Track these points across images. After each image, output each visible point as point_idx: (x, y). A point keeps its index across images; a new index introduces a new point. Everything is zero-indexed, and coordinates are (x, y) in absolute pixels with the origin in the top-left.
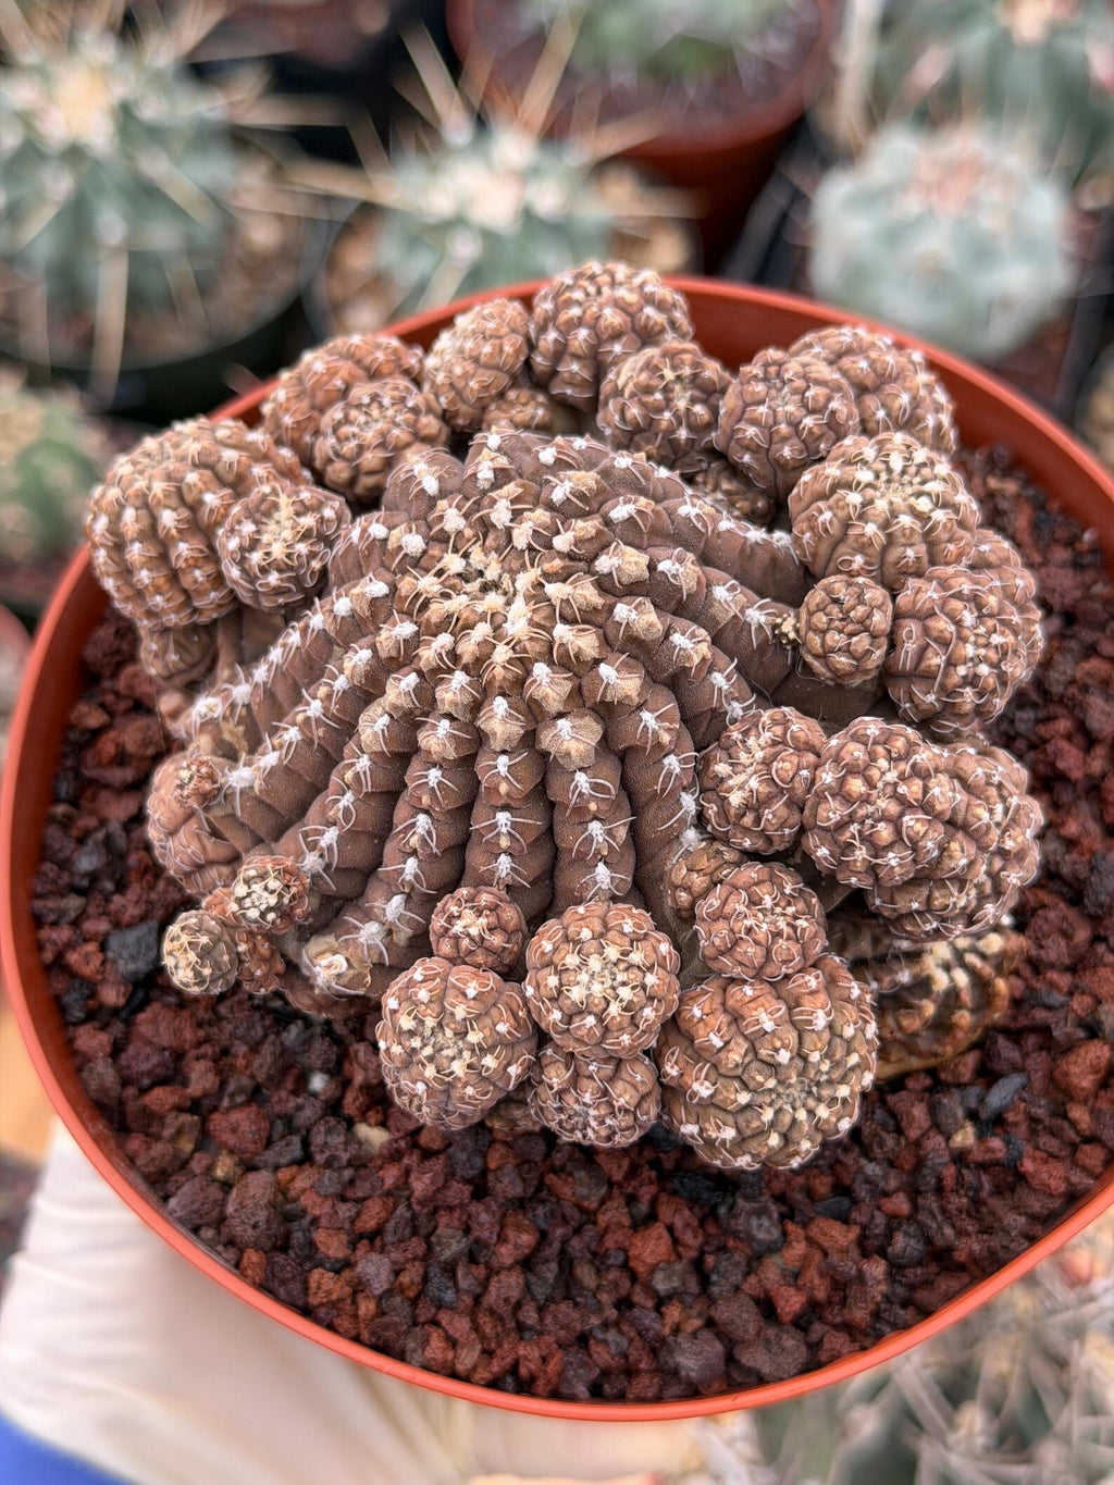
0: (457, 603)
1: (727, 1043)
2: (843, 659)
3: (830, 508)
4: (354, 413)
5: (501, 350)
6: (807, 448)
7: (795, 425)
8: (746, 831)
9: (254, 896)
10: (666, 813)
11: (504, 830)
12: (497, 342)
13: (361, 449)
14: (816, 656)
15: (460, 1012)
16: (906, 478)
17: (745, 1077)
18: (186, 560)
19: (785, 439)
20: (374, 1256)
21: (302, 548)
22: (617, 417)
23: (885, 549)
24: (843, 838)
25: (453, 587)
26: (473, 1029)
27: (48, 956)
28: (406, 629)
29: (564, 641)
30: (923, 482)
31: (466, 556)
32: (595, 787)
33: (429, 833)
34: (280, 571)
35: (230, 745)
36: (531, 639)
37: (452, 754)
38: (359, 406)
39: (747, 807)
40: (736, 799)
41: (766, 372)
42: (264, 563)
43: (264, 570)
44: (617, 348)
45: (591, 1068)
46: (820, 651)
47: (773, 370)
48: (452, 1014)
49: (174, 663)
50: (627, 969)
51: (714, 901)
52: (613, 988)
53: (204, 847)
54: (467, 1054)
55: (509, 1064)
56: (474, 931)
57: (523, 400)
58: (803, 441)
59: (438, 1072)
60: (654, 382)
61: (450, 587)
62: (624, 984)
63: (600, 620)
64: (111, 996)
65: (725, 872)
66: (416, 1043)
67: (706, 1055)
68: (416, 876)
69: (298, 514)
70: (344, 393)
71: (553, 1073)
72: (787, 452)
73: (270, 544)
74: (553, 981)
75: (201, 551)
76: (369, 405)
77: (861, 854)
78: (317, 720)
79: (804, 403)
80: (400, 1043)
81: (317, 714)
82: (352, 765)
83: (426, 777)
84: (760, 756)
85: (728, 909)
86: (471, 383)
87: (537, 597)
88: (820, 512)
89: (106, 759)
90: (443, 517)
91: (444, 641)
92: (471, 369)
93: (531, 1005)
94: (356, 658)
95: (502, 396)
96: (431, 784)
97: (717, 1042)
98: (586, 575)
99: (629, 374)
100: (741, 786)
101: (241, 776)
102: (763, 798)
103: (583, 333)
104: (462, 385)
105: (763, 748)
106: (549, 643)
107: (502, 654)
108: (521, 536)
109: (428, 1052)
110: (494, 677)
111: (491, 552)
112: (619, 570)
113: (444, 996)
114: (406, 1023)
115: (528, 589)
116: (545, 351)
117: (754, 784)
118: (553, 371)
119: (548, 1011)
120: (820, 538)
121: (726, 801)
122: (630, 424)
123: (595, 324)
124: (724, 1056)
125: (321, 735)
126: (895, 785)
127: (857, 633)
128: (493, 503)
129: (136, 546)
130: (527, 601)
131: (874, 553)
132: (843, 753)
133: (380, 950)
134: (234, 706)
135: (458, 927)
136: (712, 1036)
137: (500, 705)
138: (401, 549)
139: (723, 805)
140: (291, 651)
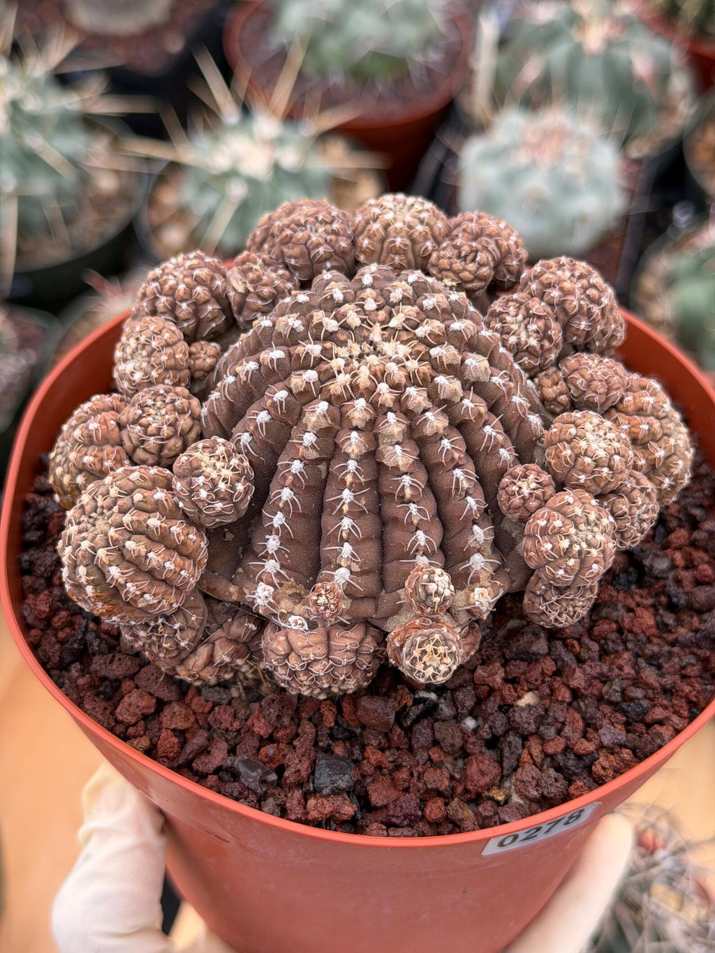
0: (364, 372)
1: (648, 423)
2: (484, 270)
3: (396, 237)
4: (143, 421)
5: (173, 331)
7: (334, 232)
8: (549, 350)
11: (494, 434)
12: (166, 330)
14: (471, 281)
15: (578, 511)
16: (397, 207)
17: (666, 431)
18: (182, 533)
19: (337, 241)
20: (602, 731)
21: (234, 462)
22: (260, 302)
23: (431, 231)
24: (585, 310)
25: (352, 370)
26: (589, 513)
28: (361, 404)
29: (428, 332)
31: (337, 356)
32: (503, 377)
33: (466, 473)
34: (238, 481)
35: (295, 593)
36: (412, 348)
37: (446, 422)
38: (140, 417)
39: (540, 340)
40: (533, 342)
41: (292, 229)
42: (228, 485)
43: (233, 487)
44: (219, 282)
45: (629, 485)
46: (472, 277)
47: (293, 226)
48: (577, 516)
50: (599, 429)
51: (580, 381)
52: (605, 439)
53: (351, 638)
54: (596, 529)
55: (607, 517)
56: (533, 485)
58: (343, 236)
59: (596, 548)
60: (257, 274)
62: (605, 434)
63: (423, 316)
64: (348, 810)
65: (561, 374)
66: (576, 548)
67: (647, 439)
68: (477, 502)
69: (212, 453)
71: (620, 506)
72: (343, 245)
73: (219, 475)
74: (588, 460)
75: (182, 523)
76: (144, 412)
77: (595, 308)
78: (356, 497)
79: (324, 222)
80: (570, 558)
81: (352, 497)
82: (403, 488)
83: (443, 448)
84: (520, 317)
85: (588, 377)
86: (177, 356)
87: (391, 334)
88: (394, 242)
89: (176, 749)
90: (307, 353)
91: (383, 387)
92: (169, 350)
93: (589, 483)
94: (353, 440)
95: (191, 354)
96: (450, 448)
97: (646, 427)
98: (397, 307)
99: (240, 283)
100: (529, 336)
101: (342, 575)
102: (543, 327)
103: (199, 289)
104: (172, 362)
105: (517, 315)
106: (423, 340)
107: (413, 365)
108: (354, 320)
109: (584, 545)
110: (424, 374)
111: (346, 342)
112: (404, 291)
113: (564, 514)
114: (565, 544)
115: (383, 335)
116: (187, 316)
117: (533, 327)
118: (199, 323)
119: (599, 472)
120: (405, 253)
121: (530, 349)
122: (270, 298)
123: (199, 281)
124: (652, 430)
125: (364, 502)
126: (573, 275)
127: (476, 256)
128: (320, 325)
129: (151, 555)
130: (387, 340)
131: (430, 236)
132: (546, 282)
133: (491, 562)
134: (278, 574)
135: (526, 492)
136: (641, 426)
137: (441, 379)
138: (308, 383)
139: (530, 351)
140: (293, 501)
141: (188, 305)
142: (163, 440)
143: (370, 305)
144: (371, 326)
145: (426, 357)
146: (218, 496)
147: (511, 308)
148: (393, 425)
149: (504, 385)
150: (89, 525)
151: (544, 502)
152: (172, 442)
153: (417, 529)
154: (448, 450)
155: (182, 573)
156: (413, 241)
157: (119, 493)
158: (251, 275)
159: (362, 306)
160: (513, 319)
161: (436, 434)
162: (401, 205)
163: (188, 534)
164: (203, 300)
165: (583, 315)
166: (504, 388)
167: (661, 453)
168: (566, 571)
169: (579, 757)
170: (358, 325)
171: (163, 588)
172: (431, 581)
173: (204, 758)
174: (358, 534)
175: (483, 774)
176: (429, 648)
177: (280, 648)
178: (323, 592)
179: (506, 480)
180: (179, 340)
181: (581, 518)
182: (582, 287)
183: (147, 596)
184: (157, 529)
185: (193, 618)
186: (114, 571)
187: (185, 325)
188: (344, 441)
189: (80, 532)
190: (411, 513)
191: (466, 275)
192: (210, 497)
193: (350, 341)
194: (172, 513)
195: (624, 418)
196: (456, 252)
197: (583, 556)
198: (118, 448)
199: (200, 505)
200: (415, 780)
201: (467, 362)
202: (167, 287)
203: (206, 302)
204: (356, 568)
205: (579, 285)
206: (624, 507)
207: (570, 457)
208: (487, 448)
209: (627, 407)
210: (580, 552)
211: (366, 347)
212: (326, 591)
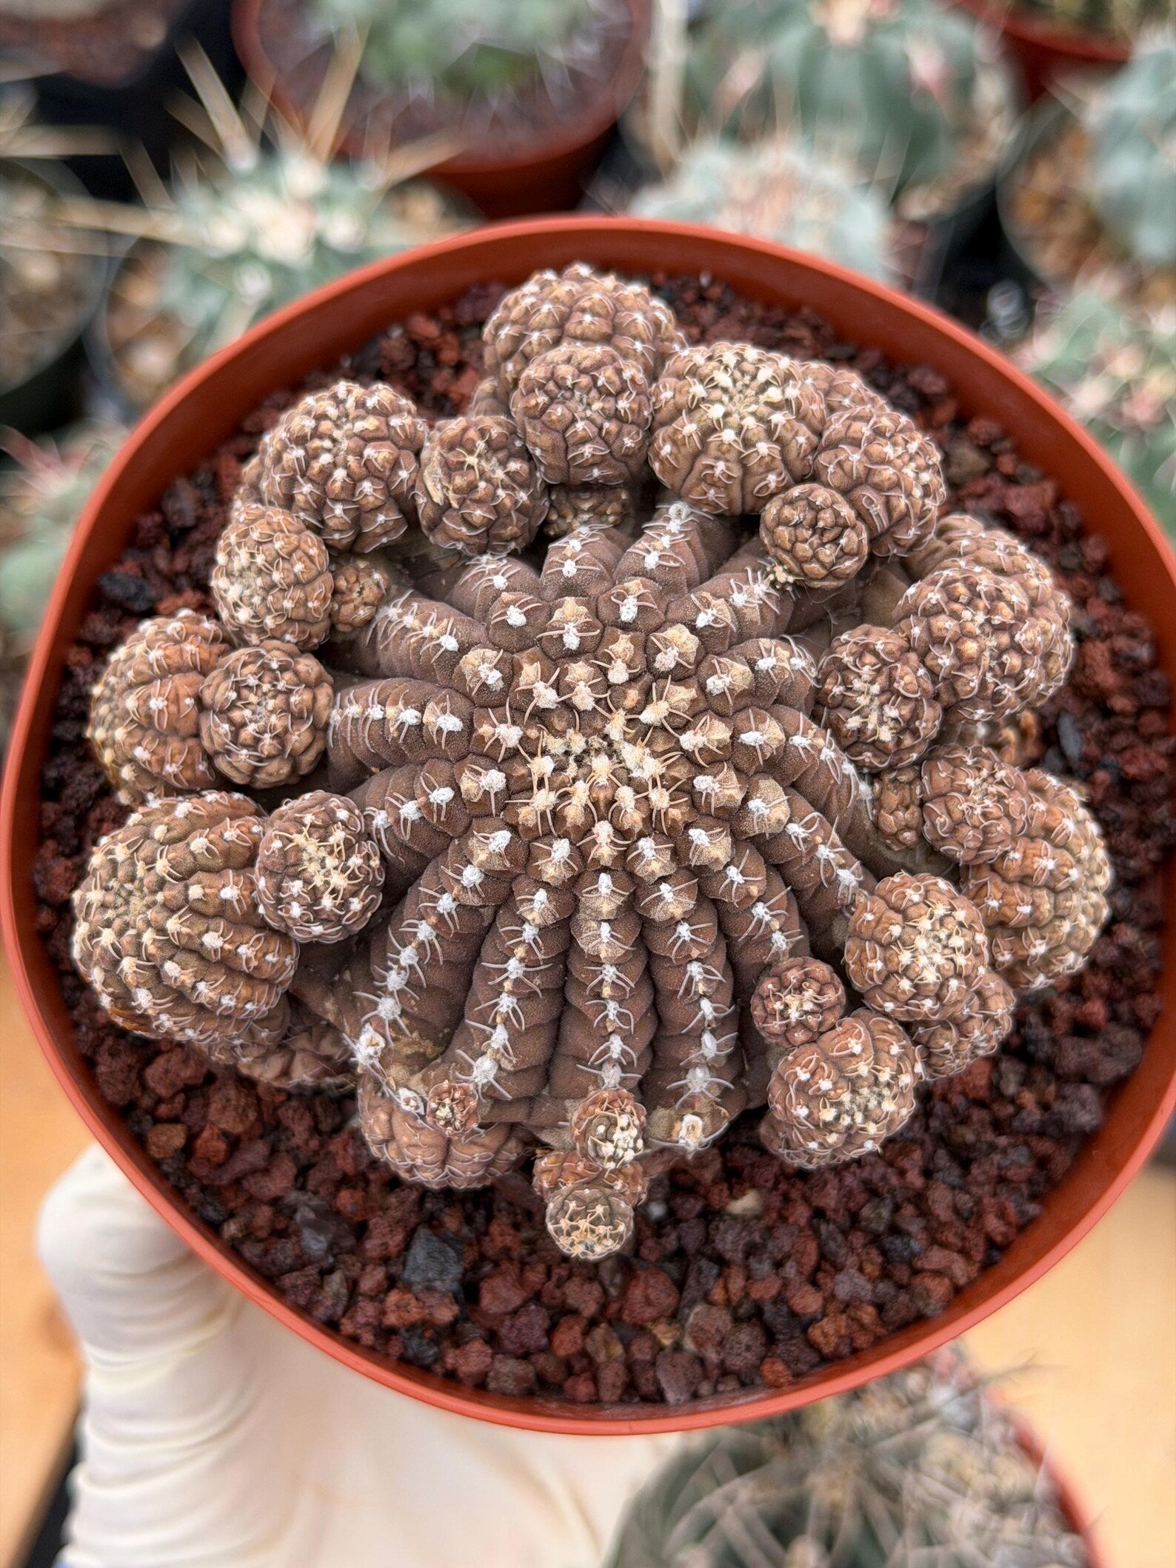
0: (581, 792)
1: (1033, 904)
2: (848, 563)
3: (717, 459)
4: (236, 715)
5: (311, 558)
6: (639, 426)
7: (616, 416)
8: (912, 748)
9: (620, 1144)
10: (844, 791)
11: (767, 918)
12: (299, 553)
13: (281, 738)
15: (864, 1069)
16: (739, 384)
17: (1061, 912)
18: (255, 957)
19: (619, 434)
20: (840, 1277)
21: (355, 861)
22: (464, 530)
23: (782, 453)
24: (990, 692)
25: (563, 785)
26: (879, 1071)
27: (368, 1338)
28: (561, 849)
29: (701, 743)
30: (754, 377)
31: (545, 752)
32: (807, 826)
33: (707, 972)
34: (355, 894)
35: (417, 1054)
36: (669, 767)
37: (690, 904)
38: (233, 706)
39: (899, 734)
40: (886, 735)
41: (547, 393)
42: (339, 901)
43: (344, 905)
44: (403, 474)
46: (824, 572)
47: (551, 386)
48: (859, 1077)
49: (268, 1037)
50: (941, 925)
51: (942, 819)
52: (945, 947)
53: (483, 1146)
54: (886, 1092)
55: (913, 1067)
56: (808, 1006)
57: (353, 579)
58: (633, 423)
59: (876, 1123)
60: (471, 477)
61: (560, 787)
62: (949, 936)
63: (702, 705)
64: (445, 1314)
65: (918, 791)
66: (846, 1121)
67: (1026, 925)
68: (716, 1010)
69: (323, 839)
70: (201, 705)
71: (941, 1042)
72: (628, 442)
73: (327, 883)
74: (905, 984)
75: (258, 939)
76: (239, 697)
77: (1008, 690)
78: (526, 974)
79: (604, 393)
80: (831, 1132)
81: (521, 972)
82: (602, 981)
83: (679, 937)
84: (875, 689)
85: (957, 815)
86: (310, 605)
87: (640, 732)
88: (712, 467)
89: (222, 1156)
90: (497, 740)
91: (603, 830)
92: (299, 594)
93: (898, 1014)
94: (537, 905)
95: (336, 592)
96: (688, 939)
97: (1026, 909)
98: (661, 682)
99: (439, 486)
100: (881, 723)
101: (484, 1070)
102: (908, 716)
103: (367, 486)
104: (301, 612)
105: (872, 682)
106: (688, 757)
107: (659, 798)
108: (584, 698)
109: (859, 1117)
110: (674, 820)
111: (565, 732)
112: (681, 655)
113: (841, 1071)
114: (829, 1113)
115: (625, 733)
116: (340, 525)
117: (892, 712)
118: (359, 535)
119: (918, 1006)
120: (726, 487)
121: (878, 743)
122: (482, 526)
123: (370, 471)
124: (1037, 914)
125: (538, 982)
126: (988, 621)
127: (840, 536)
128: (529, 694)
129: (202, 986)
130: (633, 741)
131: (779, 463)
132: (936, 633)
133: (718, 1084)
134: (394, 1024)
135: (794, 1015)
136: (1019, 909)
137: (697, 835)
138: (486, 793)
139: (878, 747)
140: (432, 945)
141: (345, 511)
142: (260, 760)
143: (618, 674)
144: (610, 711)
145: (686, 791)
146: (318, 917)
147: (866, 668)
148: (605, 896)
149: (805, 840)
151: (815, 1037)
152: (273, 766)
154: (684, 942)
155: (248, 1006)
156: (746, 471)
157: (169, 874)
158: (459, 481)
159: (604, 672)
160: (865, 684)
161: (672, 918)
162: (747, 379)
163: (265, 954)
166: (803, 848)
167: (1040, 948)
168: (821, 1145)
169: (793, 1314)
170: (590, 708)
171: (214, 1024)
172: (607, 1138)
174: (520, 1023)
175: (648, 1302)
176: (584, 1224)
177: (377, 1130)
178: (447, 1101)
179: (769, 986)
180: (320, 574)
181: (866, 1078)
183: (188, 1031)
184: (216, 951)
185: (264, 1034)
186: (143, 997)
188: (524, 900)
189: (104, 906)
190: (607, 1016)
192: (306, 916)
193: (570, 730)
195: (996, 885)
196: (810, 516)
197: (853, 1132)
198: (191, 742)
199: (290, 922)
200: (551, 1285)
202: (316, 466)
204: (507, 1066)
207: (879, 973)
208: (751, 938)
209: (1008, 869)
210: (849, 1128)
211: (596, 742)
212: (453, 1100)
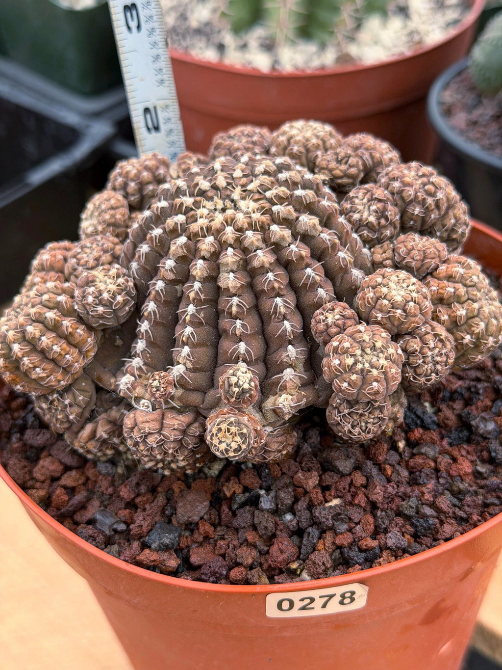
0: (220, 219)
1: (455, 288)
2: (352, 170)
3: (295, 146)
4: (79, 256)
5: (119, 200)
7: (252, 142)
8: (385, 227)
11: (313, 274)
14: (341, 177)
15: (366, 337)
17: (471, 297)
18: (71, 326)
20: (389, 535)
21: (121, 280)
23: (324, 144)
25: (211, 217)
26: (376, 341)
28: (210, 240)
29: (275, 194)
31: (204, 207)
32: (331, 235)
33: (285, 302)
34: (119, 294)
36: (260, 205)
37: (272, 259)
39: (378, 219)
40: (372, 219)
41: (224, 140)
42: (111, 295)
43: (114, 297)
45: (423, 330)
46: (342, 174)
48: (364, 341)
50: (403, 282)
51: (402, 249)
52: (407, 289)
54: (381, 355)
55: (396, 350)
56: (337, 317)
59: (377, 369)
62: (408, 286)
65: (391, 246)
66: (360, 366)
67: (452, 300)
68: (292, 326)
69: (107, 273)
70: (66, 260)
71: (412, 344)
73: (106, 288)
74: (385, 302)
75: (74, 320)
78: (197, 311)
80: (353, 373)
81: (195, 311)
82: (231, 306)
83: (267, 279)
84: (365, 200)
85: (409, 247)
86: (117, 217)
87: (247, 194)
88: (292, 149)
90: (182, 203)
92: (112, 212)
93: (385, 321)
94: (198, 266)
96: (273, 279)
97: (452, 290)
98: (257, 177)
100: (370, 215)
101: (178, 370)
102: (381, 208)
103: (145, 174)
104: (113, 220)
105: (363, 199)
106: (269, 200)
107: (256, 216)
108: (221, 181)
109: (367, 365)
110: (263, 222)
111: (213, 198)
113: (354, 339)
114: (350, 361)
115: (241, 195)
116: (133, 192)
117: (374, 208)
118: (143, 198)
119: (394, 313)
121: (369, 224)
123: (147, 169)
124: (457, 293)
125: (203, 315)
127: (348, 160)
128: (197, 184)
129: (43, 338)
130: (243, 198)
131: (321, 147)
133: (299, 376)
134: (140, 369)
135: (330, 321)
136: (447, 289)
137: (274, 228)
138: (176, 224)
139: (369, 226)
140: (154, 312)
141: (135, 184)
143: (238, 174)
144: (234, 188)
145: (268, 212)
146: (101, 303)
147: (361, 194)
148: (230, 256)
149: (329, 240)
150: (14, 317)
151: (342, 329)
153: (241, 340)
154: (270, 280)
155: (67, 356)
156: (308, 151)
157: (36, 295)
160: (360, 202)
161: (262, 267)
163: (76, 329)
164: (146, 181)
165: (418, 203)
166: (329, 243)
167: (463, 313)
168: (349, 385)
169: (362, 550)
170: (224, 186)
171: (50, 366)
172: (234, 375)
173: (82, 512)
174: (194, 339)
175: (282, 552)
176: (224, 427)
177: (130, 423)
178: (157, 378)
179: (318, 312)
180: (123, 207)
181: (368, 343)
182: (422, 183)
183: (38, 370)
184: (51, 320)
185: (81, 398)
186: (16, 347)
187: (132, 199)
188: (192, 266)
190: (236, 327)
191: (337, 172)
192: (95, 302)
193: (215, 198)
194: (68, 312)
195: (434, 282)
196: (335, 157)
197: (365, 374)
198: (60, 274)
199: (88, 307)
200: (229, 550)
201: (300, 218)
202: (124, 172)
203: (149, 183)
204: (190, 365)
205: (420, 181)
206: (415, 346)
207: (372, 298)
208: (305, 285)
209: (440, 274)
210: (362, 370)
211: (228, 203)
212: (160, 377)
